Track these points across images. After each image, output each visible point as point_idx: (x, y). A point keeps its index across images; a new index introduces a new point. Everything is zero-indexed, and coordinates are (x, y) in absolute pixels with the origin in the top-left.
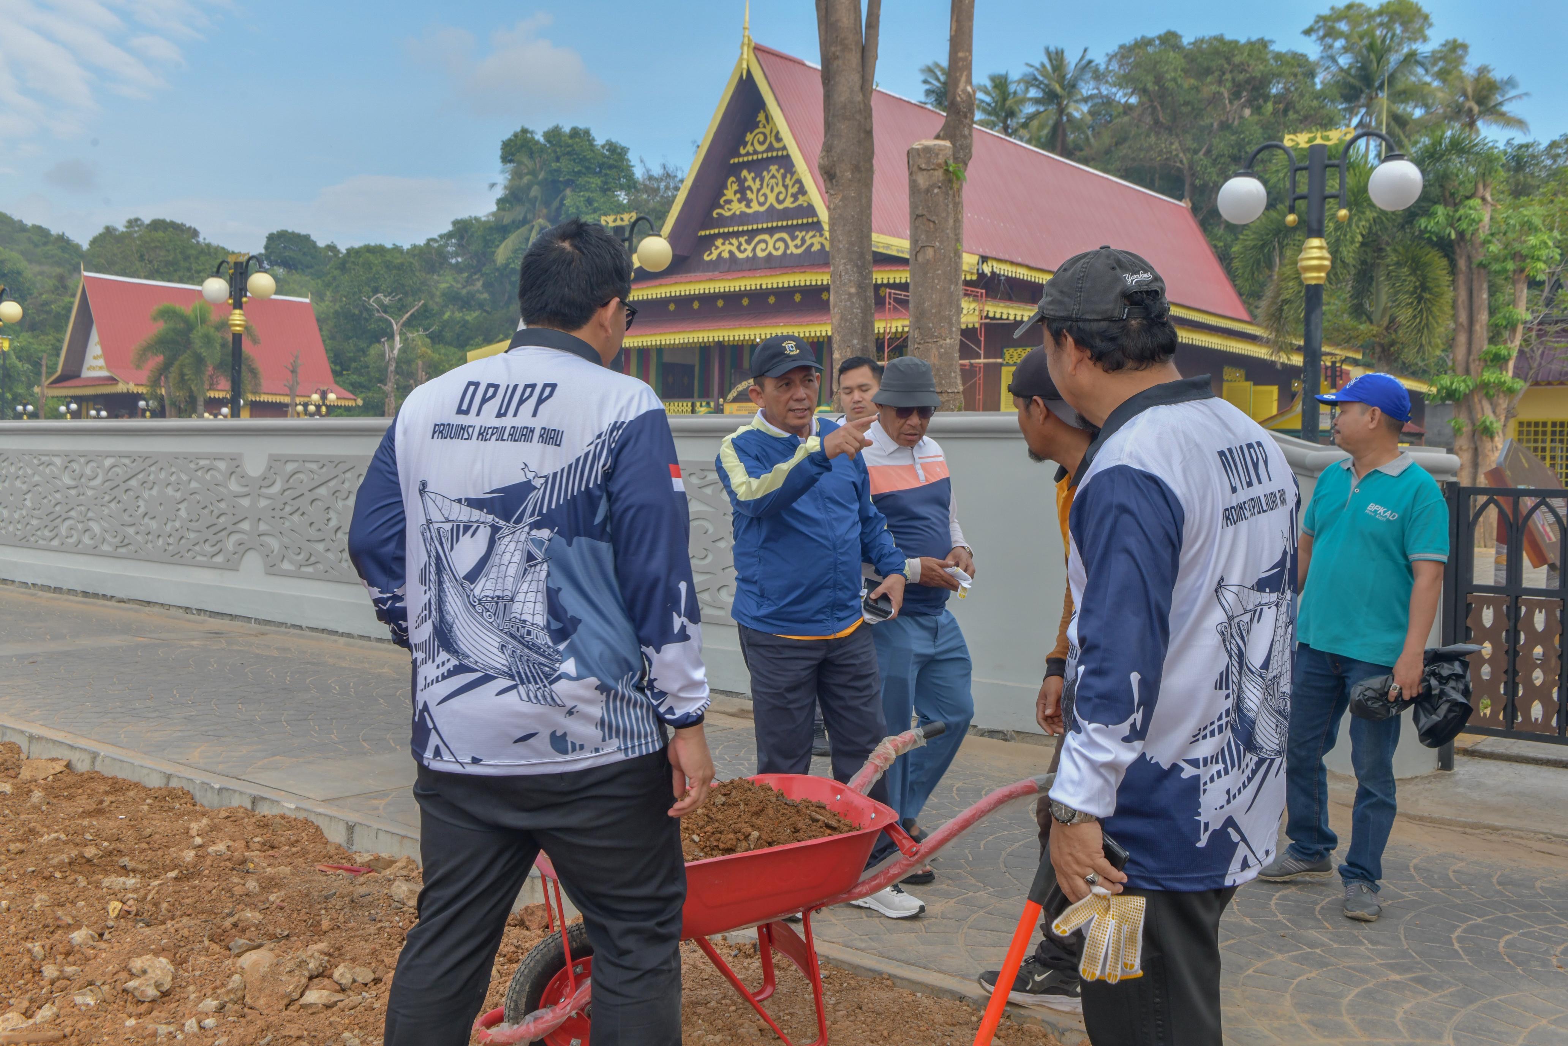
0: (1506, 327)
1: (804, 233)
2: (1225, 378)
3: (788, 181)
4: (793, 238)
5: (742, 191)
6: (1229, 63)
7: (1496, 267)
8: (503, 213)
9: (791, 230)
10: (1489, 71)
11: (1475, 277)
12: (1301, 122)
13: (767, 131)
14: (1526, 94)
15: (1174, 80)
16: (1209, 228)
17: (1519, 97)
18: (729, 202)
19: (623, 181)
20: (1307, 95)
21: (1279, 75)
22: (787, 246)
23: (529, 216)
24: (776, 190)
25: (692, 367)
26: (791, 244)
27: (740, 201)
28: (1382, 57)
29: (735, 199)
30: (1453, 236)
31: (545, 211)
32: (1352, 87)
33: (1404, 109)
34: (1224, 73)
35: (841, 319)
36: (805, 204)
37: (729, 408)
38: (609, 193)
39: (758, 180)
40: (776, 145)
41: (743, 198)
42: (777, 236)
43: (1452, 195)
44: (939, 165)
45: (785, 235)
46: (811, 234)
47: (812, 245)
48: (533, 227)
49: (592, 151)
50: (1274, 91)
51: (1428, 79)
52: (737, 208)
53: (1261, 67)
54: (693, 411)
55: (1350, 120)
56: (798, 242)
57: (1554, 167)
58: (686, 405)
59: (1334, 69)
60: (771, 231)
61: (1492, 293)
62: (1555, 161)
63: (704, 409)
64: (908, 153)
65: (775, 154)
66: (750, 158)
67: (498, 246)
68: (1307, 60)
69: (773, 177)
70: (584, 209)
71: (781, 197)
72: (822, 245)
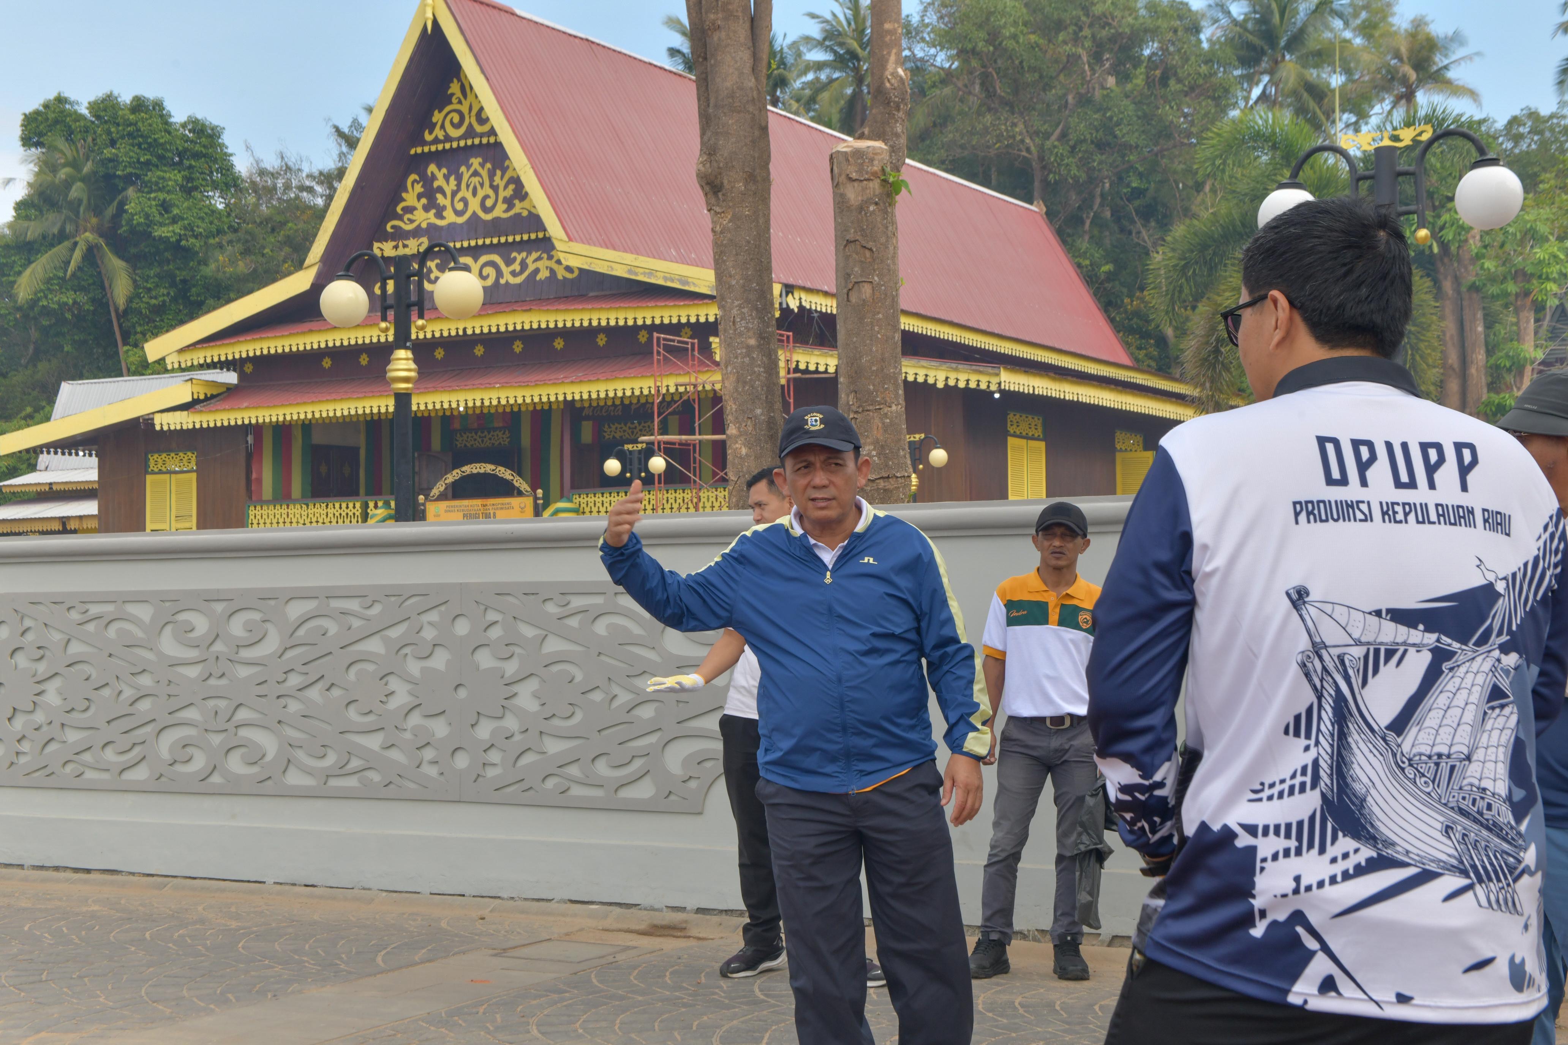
0: (1509, 370)
1: (524, 254)
2: (1118, 446)
3: (497, 179)
4: (509, 262)
5: (430, 194)
6: (1087, 15)
7: (1494, 290)
8: (26, 224)
9: (504, 250)
10: (1426, 24)
11: (1465, 303)
12: (1186, 94)
13: (465, 109)
14: (1478, 54)
15: (1014, 37)
16: (1069, 240)
17: (1469, 58)
18: (410, 210)
19: (217, 176)
20: (1193, 58)
21: (1154, 32)
22: (499, 274)
23: (69, 228)
24: (481, 193)
25: (355, 450)
26: (506, 270)
27: (426, 209)
28: (1285, 8)
29: (419, 205)
30: (1436, 250)
31: (94, 221)
32: (1250, 46)
33: (1318, 76)
34: (1081, 29)
35: (738, 381)
36: (525, 213)
37: (434, 509)
38: (195, 194)
39: (452, 178)
40: (479, 129)
41: (432, 205)
42: (484, 259)
43: (1431, 195)
44: (875, 174)
45: (496, 258)
46: (535, 255)
47: (537, 271)
48: (76, 244)
49: (169, 133)
50: (1147, 52)
51: (1348, 35)
52: (423, 218)
53: (1130, 20)
54: (365, 517)
55: (1250, 92)
56: (516, 267)
57: (1517, 151)
58: (354, 507)
59: (1224, 21)
60: (475, 252)
61: (1488, 326)
62: (1516, 144)
63: (381, 512)
64: (831, 158)
65: (477, 141)
66: (440, 147)
67: (19, 273)
68: (1190, 10)
69: (476, 174)
70: (158, 218)
71: (489, 203)
72: (552, 271)
